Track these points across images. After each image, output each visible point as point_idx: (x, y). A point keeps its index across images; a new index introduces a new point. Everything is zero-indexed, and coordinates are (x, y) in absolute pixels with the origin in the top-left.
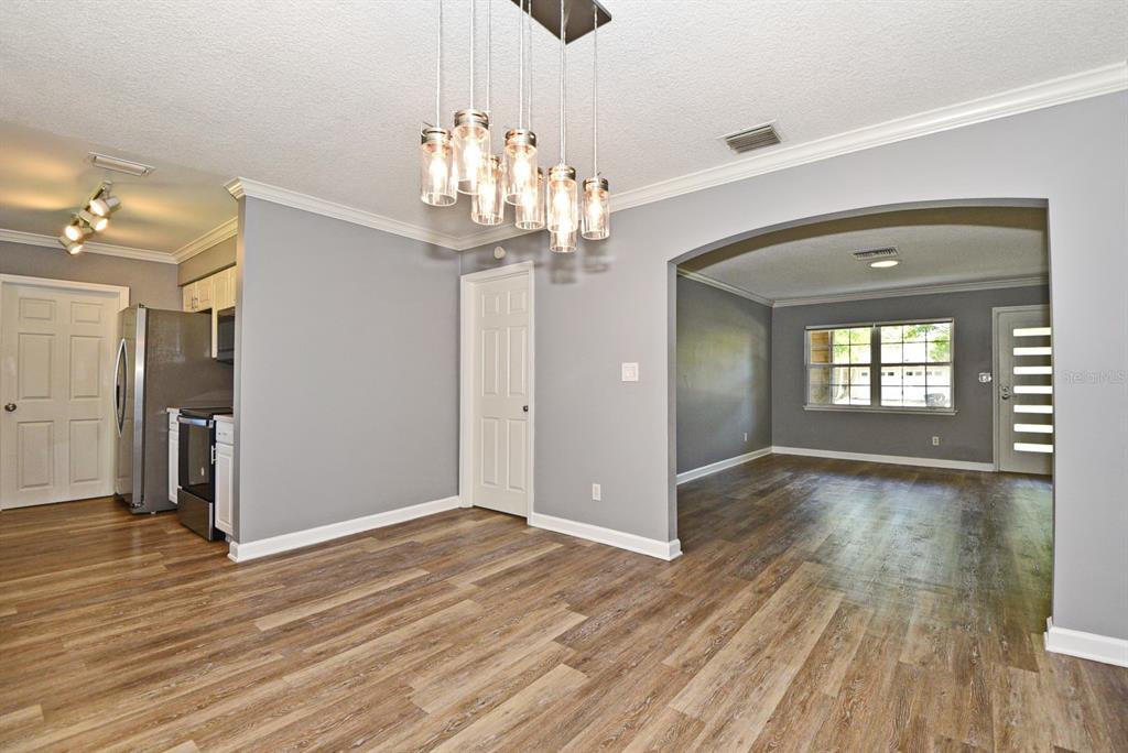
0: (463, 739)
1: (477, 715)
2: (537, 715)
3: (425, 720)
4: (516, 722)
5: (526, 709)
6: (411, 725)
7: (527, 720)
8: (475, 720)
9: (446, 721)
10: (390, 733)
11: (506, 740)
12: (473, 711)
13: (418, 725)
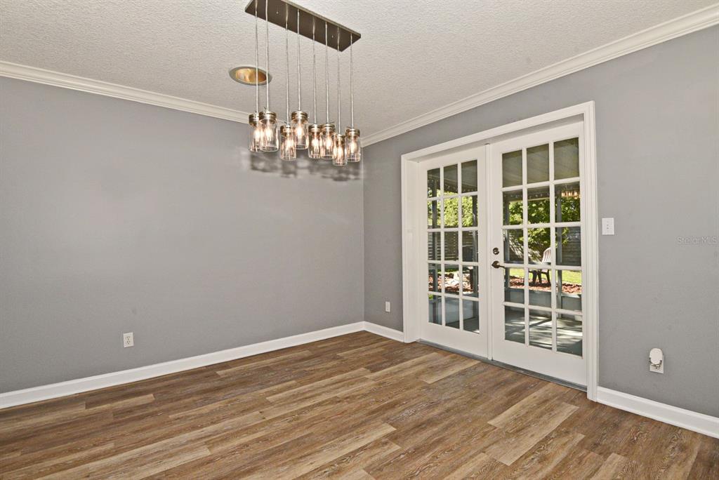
0: (342, 451)
1: (331, 464)
2: (293, 460)
3: (365, 465)
4: (309, 457)
5: (298, 465)
6: (373, 463)
7: (301, 458)
8: (333, 461)
9: (351, 463)
10: (386, 459)
11: (318, 448)
12: (333, 467)
13: (369, 462)
